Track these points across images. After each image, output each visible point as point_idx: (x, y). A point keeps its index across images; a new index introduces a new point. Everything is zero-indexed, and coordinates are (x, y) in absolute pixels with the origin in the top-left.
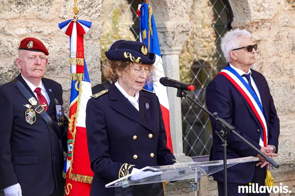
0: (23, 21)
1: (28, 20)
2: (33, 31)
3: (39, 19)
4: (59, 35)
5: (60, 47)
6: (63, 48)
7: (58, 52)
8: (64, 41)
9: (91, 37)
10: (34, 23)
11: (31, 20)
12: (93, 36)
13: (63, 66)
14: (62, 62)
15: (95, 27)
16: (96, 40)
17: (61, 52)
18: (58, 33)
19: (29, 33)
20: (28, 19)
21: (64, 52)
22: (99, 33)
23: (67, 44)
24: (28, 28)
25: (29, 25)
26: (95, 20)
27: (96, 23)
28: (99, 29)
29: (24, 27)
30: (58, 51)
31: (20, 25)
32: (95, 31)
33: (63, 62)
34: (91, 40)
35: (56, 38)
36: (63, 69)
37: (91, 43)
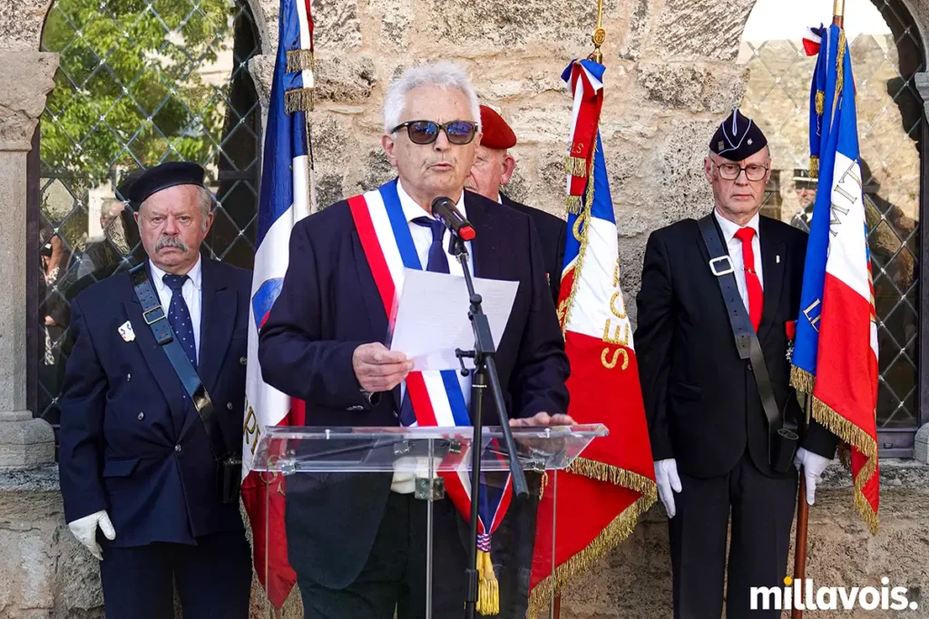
0: (516, 63)
1: (530, 61)
2: (541, 87)
3: (563, 59)
4: (616, 99)
5: (617, 128)
6: (623, 130)
7: (609, 140)
8: (631, 115)
9: (707, 107)
10: (548, 68)
11: (538, 60)
12: (712, 104)
13: (621, 177)
14: (619, 165)
15: (721, 82)
16: (721, 113)
17: (618, 142)
18: (616, 95)
19: (529, 92)
20: (532, 58)
21: (625, 141)
22: (732, 96)
23: (636, 123)
24: (531, 79)
25: (532, 73)
26: (724, 65)
27: (726, 71)
28: (732, 87)
29: (517, 78)
30: (611, 137)
31: (506, 71)
32: (720, 91)
33: (624, 166)
34: (708, 114)
35: (610, 105)
36: (621, 183)
37: (707, 120)
